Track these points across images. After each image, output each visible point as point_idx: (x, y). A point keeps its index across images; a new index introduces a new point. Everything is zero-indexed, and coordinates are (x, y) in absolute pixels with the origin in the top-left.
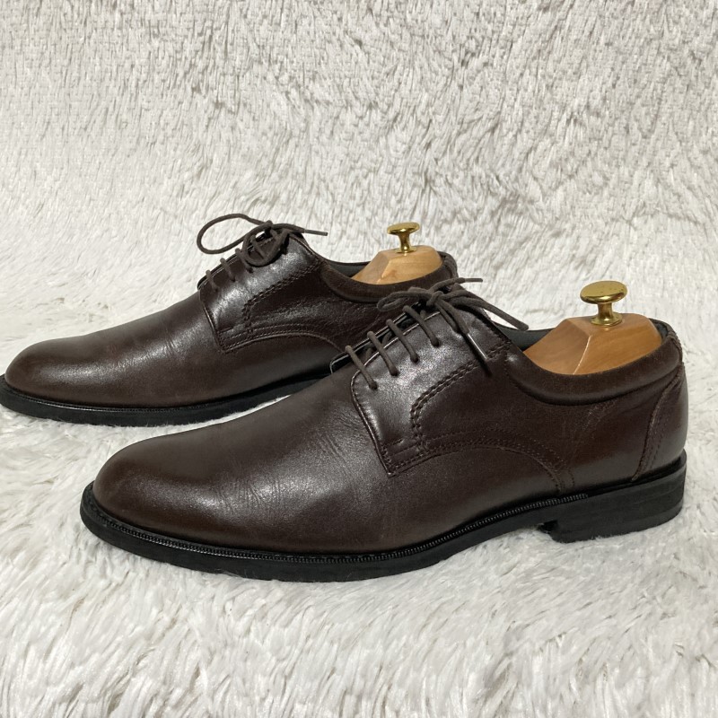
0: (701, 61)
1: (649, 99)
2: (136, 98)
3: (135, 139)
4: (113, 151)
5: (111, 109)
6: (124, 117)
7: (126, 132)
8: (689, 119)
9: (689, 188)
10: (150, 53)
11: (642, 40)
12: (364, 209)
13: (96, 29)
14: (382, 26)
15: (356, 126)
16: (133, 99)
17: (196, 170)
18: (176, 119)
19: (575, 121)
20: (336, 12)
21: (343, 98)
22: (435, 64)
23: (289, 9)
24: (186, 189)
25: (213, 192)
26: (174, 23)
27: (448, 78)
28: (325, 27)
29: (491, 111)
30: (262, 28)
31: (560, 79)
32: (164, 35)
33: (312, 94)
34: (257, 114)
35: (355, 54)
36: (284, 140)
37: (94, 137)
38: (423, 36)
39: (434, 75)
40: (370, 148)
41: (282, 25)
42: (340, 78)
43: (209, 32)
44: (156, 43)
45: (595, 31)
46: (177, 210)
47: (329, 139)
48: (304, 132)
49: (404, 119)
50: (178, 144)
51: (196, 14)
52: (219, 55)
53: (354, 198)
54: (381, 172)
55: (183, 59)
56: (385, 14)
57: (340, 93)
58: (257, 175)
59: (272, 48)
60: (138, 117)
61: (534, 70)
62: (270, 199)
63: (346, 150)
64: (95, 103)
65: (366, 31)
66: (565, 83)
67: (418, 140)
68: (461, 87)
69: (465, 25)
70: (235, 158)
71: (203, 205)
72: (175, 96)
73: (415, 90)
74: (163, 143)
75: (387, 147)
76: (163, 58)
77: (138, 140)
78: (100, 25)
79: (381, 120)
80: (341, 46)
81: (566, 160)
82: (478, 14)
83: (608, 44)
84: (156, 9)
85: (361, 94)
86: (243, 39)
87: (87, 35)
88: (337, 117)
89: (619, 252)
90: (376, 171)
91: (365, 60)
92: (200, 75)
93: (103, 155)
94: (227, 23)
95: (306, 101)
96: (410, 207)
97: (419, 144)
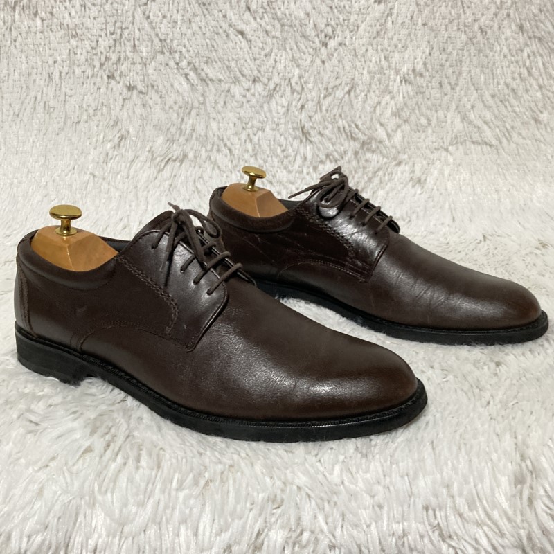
0: (486, 33)
1: (454, 62)
2: (61, 87)
3: (63, 120)
4: (44, 131)
5: (39, 97)
6: (52, 103)
7: (53, 115)
8: (481, 73)
9: (485, 122)
10: (70, 50)
11: (447, 21)
12: (256, 159)
13: (21, 34)
14: (258, 20)
15: (244, 96)
16: (58, 89)
17: (116, 140)
18: (96, 102)
19: (406, 81)
20: (221, 11)
21: (232, 76)
22: (303, 47)
23: (184, 10)
24: (110, 156)
25: (133, 156)
26: (90, 26)
27: (313, 56)
28: (214, 23)
29: (348, 78)
30: (162, 26)
31: (393, 51)
32: (81, 35)
33: (207, 75)
34: (164, 92)
35: (238, 41)
36: (188, 111)
37: (26, 121)
38: (291, 26)
39: (302, 54)
40: (257, 112)
41: (179, 22)
42: (229, 61)
43: (119, 31)
44: (74, 42)
45: (415, 15)
46: (104, 173)
47: (223, 107)
48: (202, 104)
49: (282, 89)
50: (99, 121)
51: (107, 17)
52: (129, 48)
53: (248, 151)
54: (267, 129)
55: (99, 53)
56: (261, 10)
57: (230, 72)
58: (168, 140)
59: (172, 41)
60: (63, 102)
61: (375, 46)
62: (181, 158)
63: (238, 115)
64: (25, 94)
65: (247, 25)
66: (397, 55)
67: (294, 103)
68: (323, 62)
69: (323, 16)
70: (148, 128)
71: (126, 167)
72: (94, 84)
73: (289, 67)
74: (86, 122)
75: (270, 111)
76: (81, 54)
77: (65, 120)
78: (24, 29)
79: (264, 91)
80: (227, 36)
81: (402, 109)
82: (331, 8)
83: (424, 25)
84: (72, 14)
85: (247, 72)
86: (148, 35)
87: (13, 38)
88: (228, 91)
89: (441, 172)
90: (263, 129)
91: (247, 47)
92: (115, 66)
93: (36, 135)
94: (133, 23)
95: (203, 80)
96: (293, 154)
97: (296, 106)
